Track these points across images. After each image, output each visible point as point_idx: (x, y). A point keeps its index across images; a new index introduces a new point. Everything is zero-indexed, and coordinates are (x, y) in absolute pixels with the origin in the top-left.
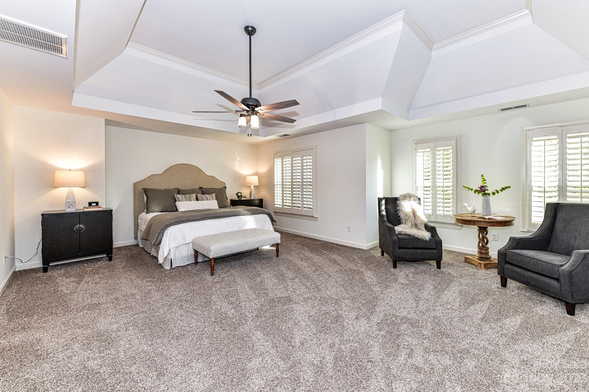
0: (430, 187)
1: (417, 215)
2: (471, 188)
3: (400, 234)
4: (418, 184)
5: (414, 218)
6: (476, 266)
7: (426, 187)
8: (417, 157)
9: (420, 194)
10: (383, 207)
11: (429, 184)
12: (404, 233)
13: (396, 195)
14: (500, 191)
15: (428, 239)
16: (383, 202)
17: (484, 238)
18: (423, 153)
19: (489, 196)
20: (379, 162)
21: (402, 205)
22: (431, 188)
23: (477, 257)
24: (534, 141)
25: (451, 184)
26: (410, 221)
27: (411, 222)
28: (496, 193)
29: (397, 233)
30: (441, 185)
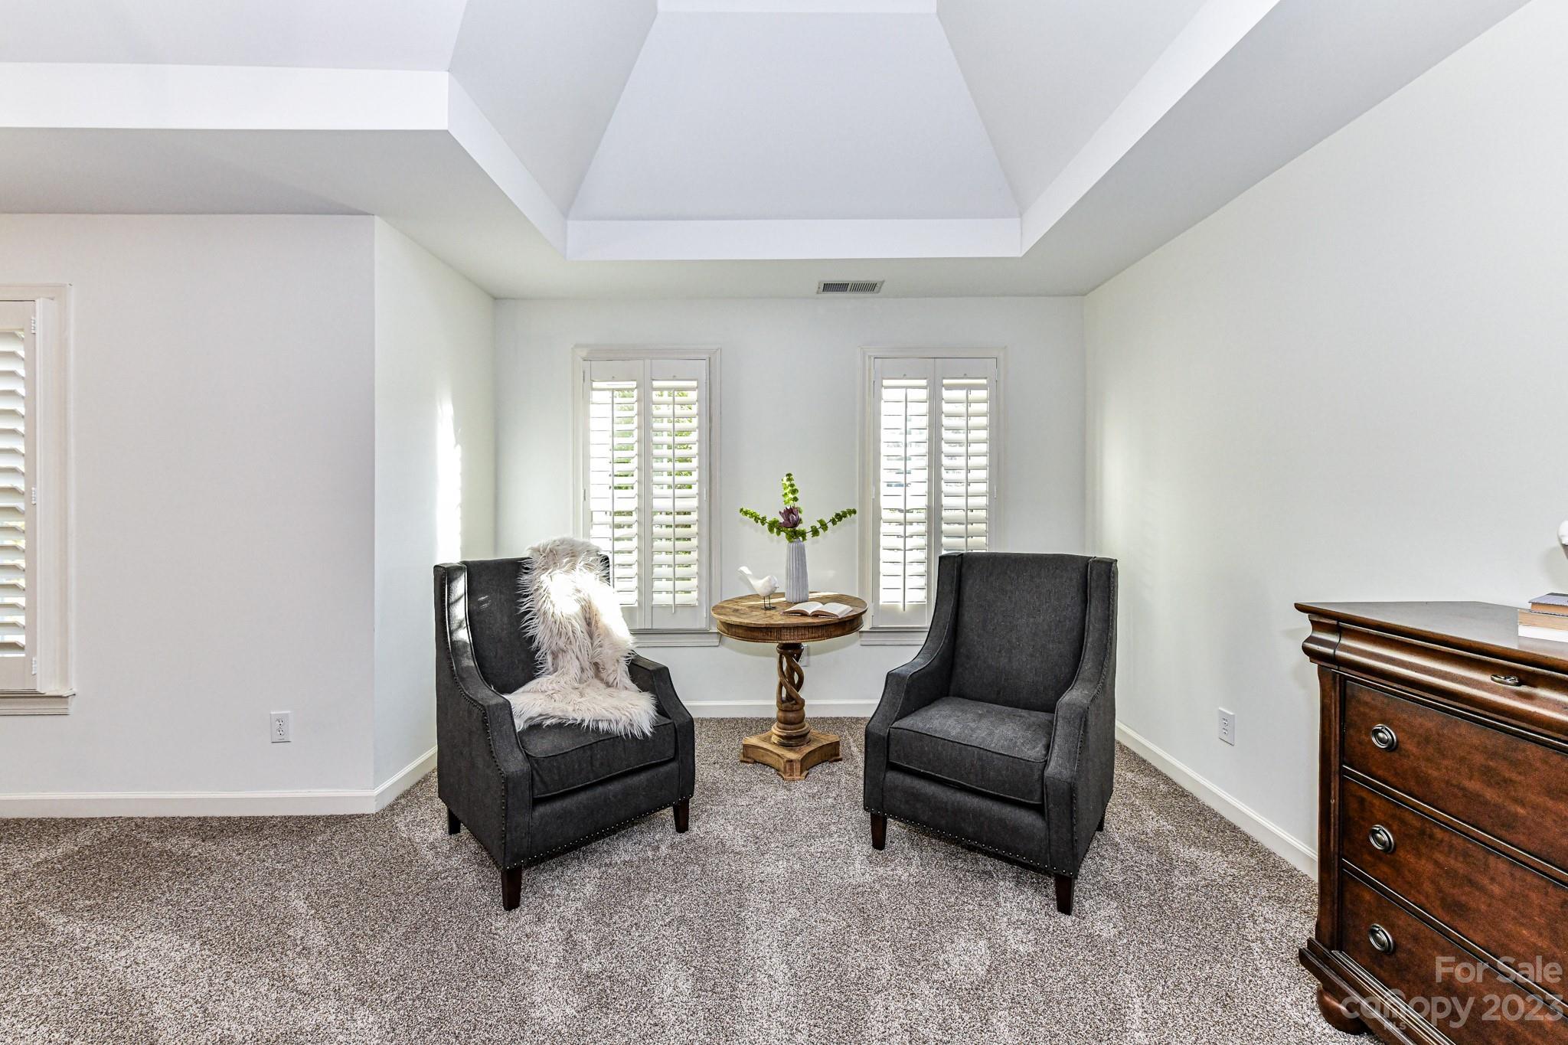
0: (630, 513)
1: (600, 625)
2: (761, 517)
3: (535, 728)
4: (594, 505)
5: (588, 641)
6: (778, 770)
7: (620, 513)
8: (591, 405)
9: (601, 539)
10: (459, 611)
11: (628, 501)
12: (554, 721)
13: (517, 548)
14: (830, 525)
15: (648, 729)
16: (460, 586)
17: (793, 669)
18: (609, 394)
19: (804, 539)
20: (445, 414)
21: (542, 590)
22: (635, 517)
23: (776, 737)
24: (886, 387)
25: (694, 503)
26: (574, 657)
27: (577, 658)
28: (821, 530)
29: (520, 725)
30: (667, 504)
